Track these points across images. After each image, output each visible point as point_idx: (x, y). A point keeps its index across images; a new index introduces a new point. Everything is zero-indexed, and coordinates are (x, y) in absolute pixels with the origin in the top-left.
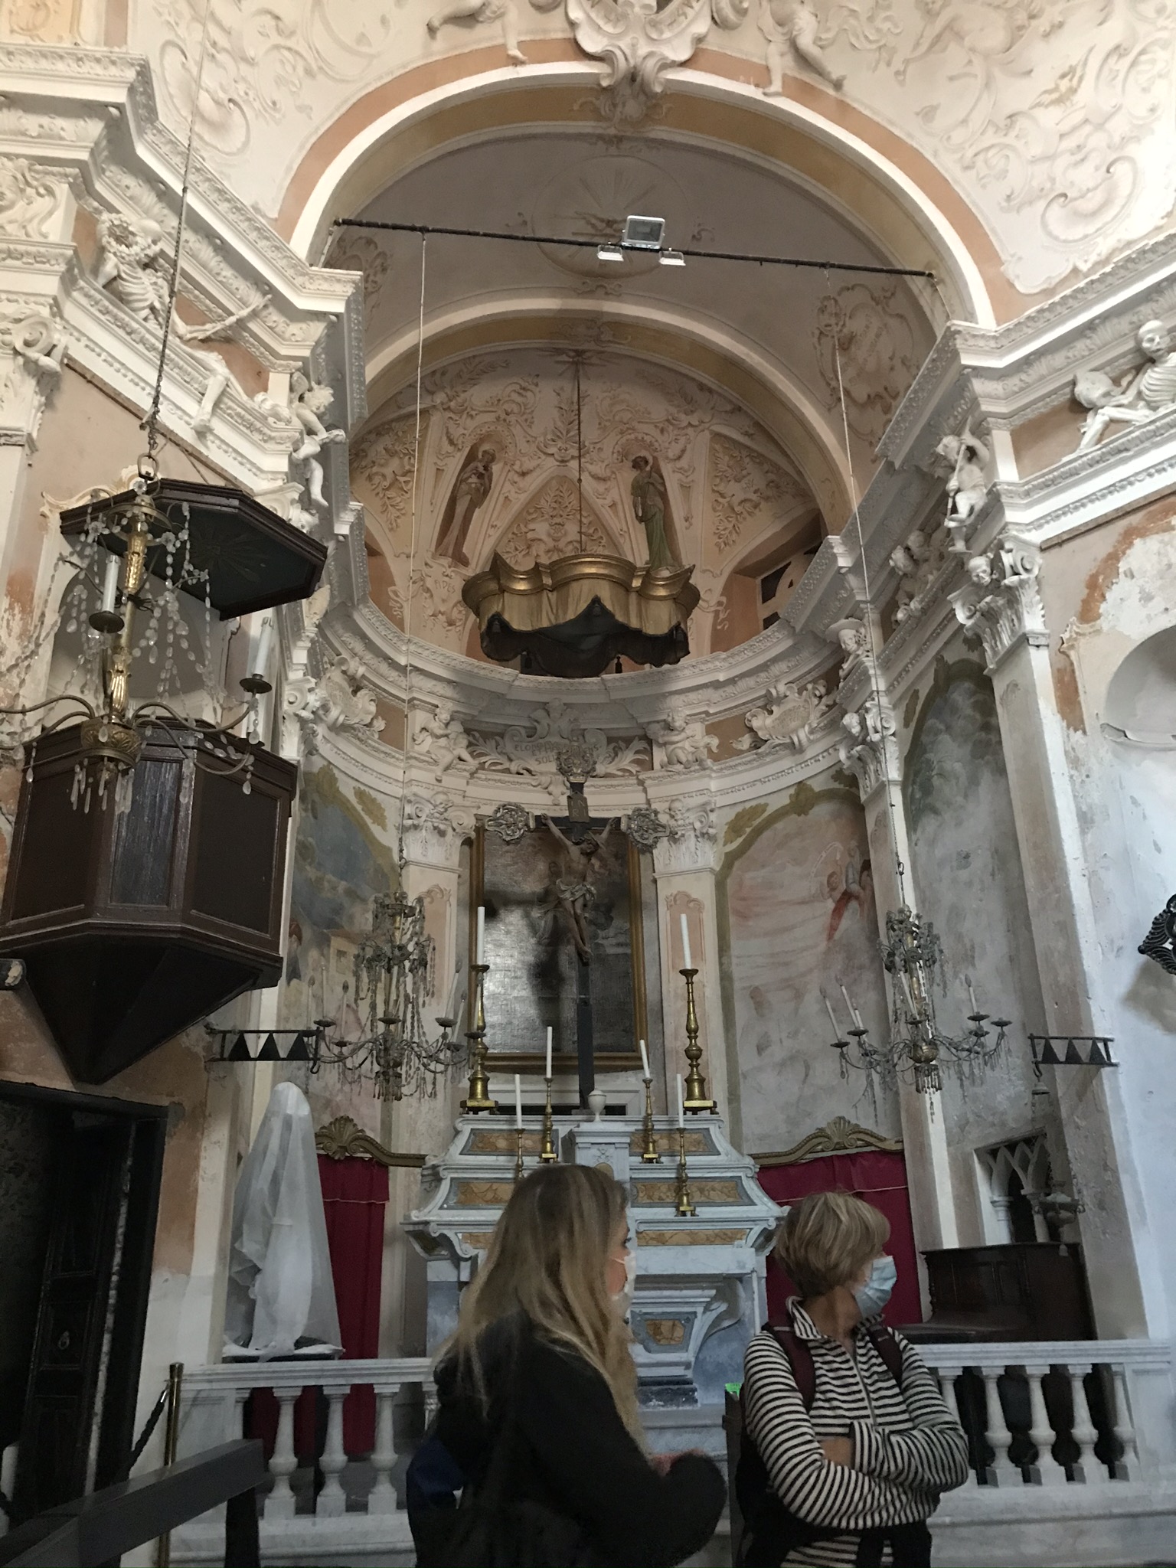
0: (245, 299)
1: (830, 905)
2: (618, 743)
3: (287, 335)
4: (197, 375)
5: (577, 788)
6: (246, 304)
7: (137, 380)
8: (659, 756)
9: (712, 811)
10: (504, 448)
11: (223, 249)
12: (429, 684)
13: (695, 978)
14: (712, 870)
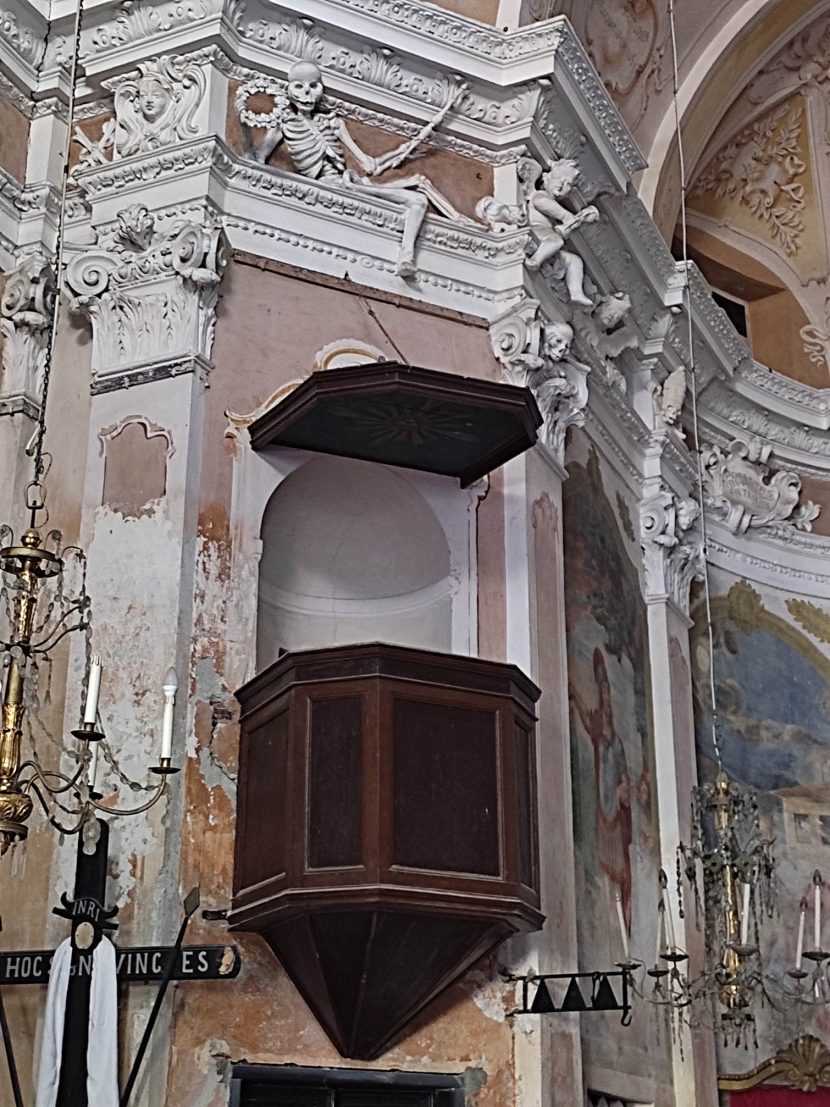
0: (438, 101)
3: (500, 120)
4: (390, 213)
6: (440, 105)
7: (319, 246)
11: (395, 56)
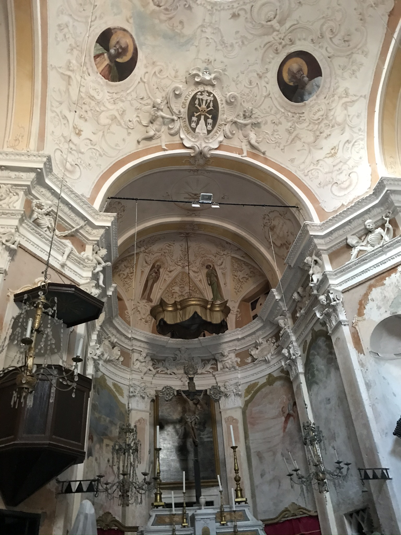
1: (283, 419)
2: (205, 361)
3: (92, 233)
4: (62, 247)
5: (191, 379)
6: (79, 225)
7: (42, 250)
8: (220, 366)
9: (239, 385)
10: (164, 264)
12: (138, 344)
13: (237, 449)
14: (240, 407)
